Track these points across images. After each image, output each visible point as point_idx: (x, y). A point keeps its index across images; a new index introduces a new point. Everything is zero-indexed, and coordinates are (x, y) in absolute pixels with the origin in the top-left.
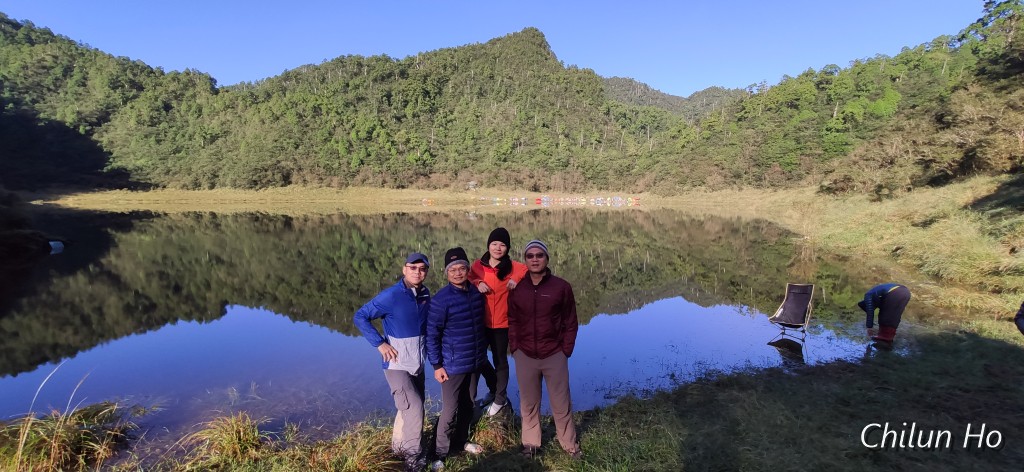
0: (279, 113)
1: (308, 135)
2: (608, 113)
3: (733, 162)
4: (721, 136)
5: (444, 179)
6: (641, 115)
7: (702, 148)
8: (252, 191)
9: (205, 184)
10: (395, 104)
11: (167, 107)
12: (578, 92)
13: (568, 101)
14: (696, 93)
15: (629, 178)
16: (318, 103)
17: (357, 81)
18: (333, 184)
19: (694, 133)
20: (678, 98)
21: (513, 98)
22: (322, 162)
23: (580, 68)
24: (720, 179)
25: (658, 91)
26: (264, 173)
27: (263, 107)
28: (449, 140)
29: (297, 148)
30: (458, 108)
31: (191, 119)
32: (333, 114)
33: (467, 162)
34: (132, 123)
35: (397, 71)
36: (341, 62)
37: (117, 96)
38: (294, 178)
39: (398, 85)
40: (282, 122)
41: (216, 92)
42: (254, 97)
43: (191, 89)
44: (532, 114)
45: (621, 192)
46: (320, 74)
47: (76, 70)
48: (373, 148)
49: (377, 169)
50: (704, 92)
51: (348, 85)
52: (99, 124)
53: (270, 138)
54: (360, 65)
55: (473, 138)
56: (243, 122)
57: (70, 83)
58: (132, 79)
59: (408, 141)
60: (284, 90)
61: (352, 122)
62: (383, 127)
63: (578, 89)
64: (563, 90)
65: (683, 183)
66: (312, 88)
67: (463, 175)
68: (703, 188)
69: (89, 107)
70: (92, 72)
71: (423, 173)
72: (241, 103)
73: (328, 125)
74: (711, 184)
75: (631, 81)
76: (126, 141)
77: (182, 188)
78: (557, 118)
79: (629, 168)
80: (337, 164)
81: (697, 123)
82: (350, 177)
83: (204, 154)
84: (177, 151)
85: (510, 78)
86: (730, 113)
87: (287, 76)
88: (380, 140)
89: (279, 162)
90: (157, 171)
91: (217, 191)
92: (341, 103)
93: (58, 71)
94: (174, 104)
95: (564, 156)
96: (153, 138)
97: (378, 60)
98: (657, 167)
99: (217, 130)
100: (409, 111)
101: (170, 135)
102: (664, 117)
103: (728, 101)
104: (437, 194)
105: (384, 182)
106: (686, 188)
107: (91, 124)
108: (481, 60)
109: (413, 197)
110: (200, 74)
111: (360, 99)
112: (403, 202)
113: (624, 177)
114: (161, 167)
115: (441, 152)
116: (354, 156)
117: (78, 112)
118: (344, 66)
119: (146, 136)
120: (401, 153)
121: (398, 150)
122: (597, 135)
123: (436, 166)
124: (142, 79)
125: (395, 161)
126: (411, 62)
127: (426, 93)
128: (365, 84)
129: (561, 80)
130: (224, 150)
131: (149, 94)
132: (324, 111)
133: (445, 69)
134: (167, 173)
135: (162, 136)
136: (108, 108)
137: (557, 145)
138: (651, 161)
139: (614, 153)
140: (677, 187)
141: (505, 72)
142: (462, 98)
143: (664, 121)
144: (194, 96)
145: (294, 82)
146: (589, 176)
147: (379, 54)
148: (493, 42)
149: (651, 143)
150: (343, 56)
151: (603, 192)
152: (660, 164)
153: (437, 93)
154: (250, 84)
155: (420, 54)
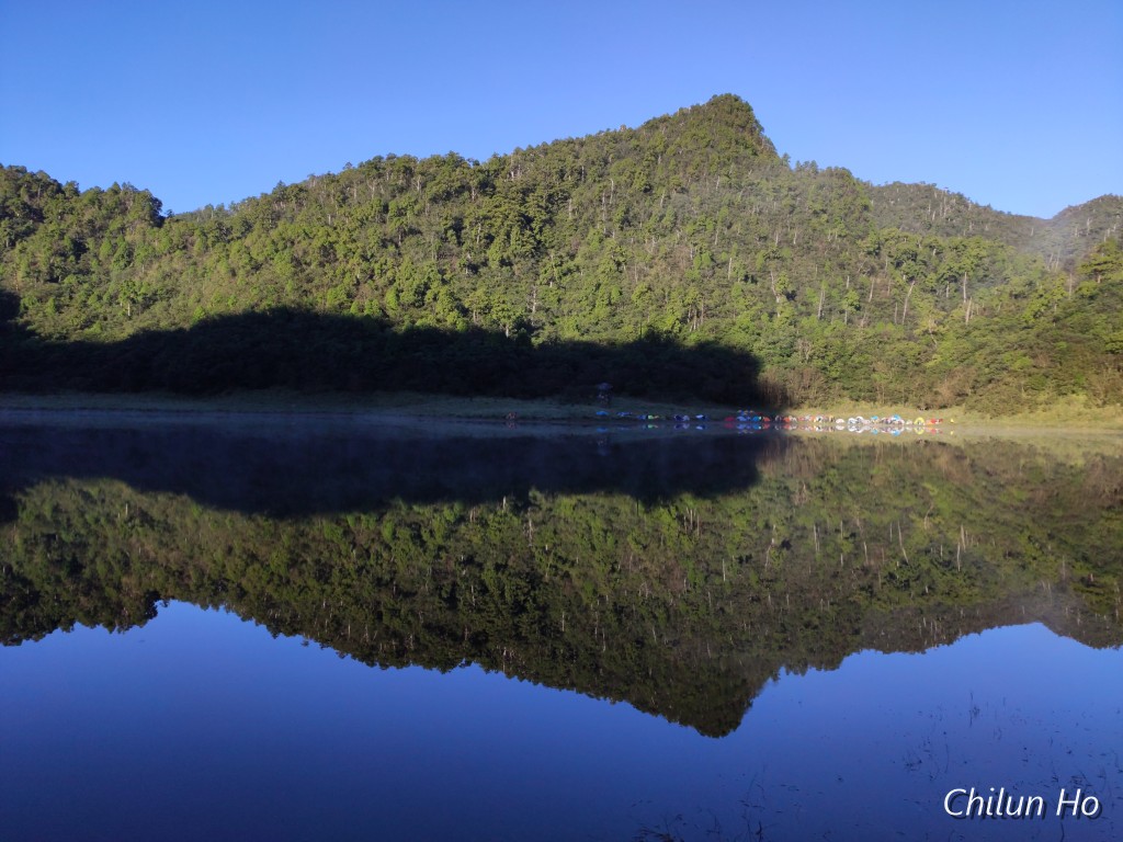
0: (261, 258)
2: (876, 253)
6: (949, 255)
7: (1079, 317)
10: (468, 243)
11: (79, 248)
12: (815, 213)
13: (796, 232)
15: (919, 380)
16: (330, 239)
17: (402, 201)
19: (1062, 287)
20: (1031, 220)
21: (689, 228)
23: (822, 166)
25: (987, 209)
27: (235, 246)
28: (565, 308)
30: (583, 249)
31: (115, 269)
32: (356, 259)
35: (474, 183)
36: (375, 168)
39: (477, 207)
40: (265, 274)
41: (159, 222)
42: (220, 229)
43: (119, 218)
44: (723, 257)
45: (900, 406)
46: (340, 187)
50: (1088, 208)
51: (386, 209)
54: (408, 172)
55: (610, 304)
56: (200, 273)
59: (490, 309)
60: (277, 217)
61: (389, 274)
62: (444, 282)
63: (818, 207)
64: (787, 210)
65: (1037, 386)
66: (324, 215)
68: (1082, 397)
72: (198, 241)
73: (347, 280)
75: (930, 189)
78: (773, 264)
79: (920, 358)
81: (1069, 266)
83: (130, 328)
84: (87, 323)
85: (684, 191)
87: (282, 194)
88: (438, 307)
92: (373, 241)
94: (90, 243)
96: (49, 303)
97: (440, 162)
98: (980, 357)
99: (155, 286)
100: (494, 254)
101: (79, 297)
102: (1001, 255)
104: (535, 407)
105: (442, 383)
106: (1042, 397)
108: (629, 160)
109: (492, 411)
110: (135, 191)
111: (407, 233)
113: (910, 376)
115: (548, 328)
118: (380, 176)
122: (853, 296)
126: (501, 163)
127: (526, 221)
128: (417, 207)
129: (784, 192)
131: (52, 227)
132: (340, 255)
133: (562, 177)
137: (772, 315)
138: (968, 345)
139: (890, 327)
140: (1024, 395)
141: (674, 180)
142: (592, 231)
143: (998, 266)
144: (122, 229)
145: (293, 204)
146: (834, 375)
147: (443, 153)
148: (652, 126)
149: (968, 309)
150: (380, 158)
151: (863, 404)
152: (987, 350)
153: (545, 222)
154: (221, 208)
155: (517, 151)
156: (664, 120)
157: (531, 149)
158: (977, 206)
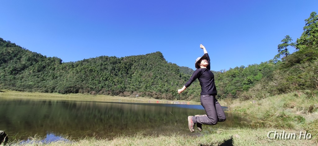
0: (79, 71)
1: (87, 78)
2: (180, 76)
5: (128, 94)
8: (65, 94)
10: (116, 70)
12: (171, 70)
13: (168, 72)
16: (92, 68)
17: (105, 63)
18: (92, 93)
21: (152, 71)
22: (90, 86)
23: (172, 63)
26: (70, 88)
27: (75, 69)
28: (131, 82)
30: (135, 73)
32: (96, 72)
33: (136, 89)
35: (118, 61)
37: (29, 63)
39: (118, 65)
40: (80, 74)
41: (61, 63)
43: (54, 62)
44: (157, 75)
45: (184, 100)
46: (94, 60)
47: (19, 55)
48: (107, 83)
51: (102, 64)
54: (107, 59)
55: (139, 82)
56: (67, 73)
57: (15, 58)
59: (118, 81)
61: (102, 75)
62: (111, 77)
64: (167, 69)
66: (91, 64)
67: (134, 93)
72: (68, 67)
73: (94, 75)
78: (165, 77)
80: (95, 87)
82: (98, 92)
85: (152, 65)
88: (110, 81)
96: (37, 76)
97: (113, 57)
98: (195, 93)
99: (58, 75)
100: (120, 73)
101: (43, 75)
104: (125, 98)
105: (109, 94)
108: (143, 59)
110: (58, 58)
111: (105, 68)
113: (185, 96)
114: (36, 85)
115: (128, 85)
116: (100, 85)
118: (102, 59)
121: (115, 84)
122: (177, 82)
123: (127, 89)
125: (113, 87)
126: (122, 59)
128: (108, 64)
129: (167, 66)
130: (59, 81)
131: (40, 63)
133: (132, 61)
134: (38, 87)
135: (40, 75)
136: (25, 66)
137: (164, 85)
138: (193, 91)
142: (137, 70)
145: (86, 62)
146: (174, 95)
148: (147, 55)
150: (102, 56)
151: (178, 100)
154: (73, 62)
156: (149, 54)
157: (128, 57)
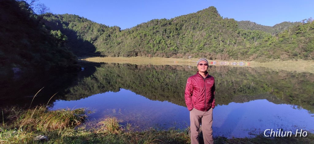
0: (135, 36)
1: (143, 42)
2: (239, 33)
3: (294, 50)
4: (288, 40)
5: (181, 55)
6: (252, 34)
7: (279, 45)
8: (128, 58)
9: (117, 56)
10: (167, 33)
11: (109, 36)
12: (228, 27)
13: (224, 30)
14: (277, 24)
15: (246, 56)
16: (146, 33)
17: (157, 26)
18: (149, 56)
19: (276, 39)
20: (269, 27)
21: (205, 30)
22: (146, 50)
23: (229, 18)
24: (286, 56)
25: (260, 25)
26: (131, 53)
27: (131, 35)
28: (183, 43)
29: (140, 46)
30: (186, 33)
31: (114, 39)
32: (150, 36)
33: (189, 50)
34: (102, 40)
35: (168, 23)
36: (152, 21)
37: (99, 33)
38: (138, 54)
39: (169, 27)
40: (136, 39)
41: (120, 31)
42: (129, 32)
43: (115, 31)
44: (211, 34)
45: (243, 61)
46: (147, 25)
47: (91, 28)
48: (160, 46)
49: (161, 52)
50: (281, 24)
51: (154, 28)
52: (95, 41)
53: (133, 43)
54: (158, 22)
55: (191, 43)
56: (126, 39)
57: (90, 31)
58: (103, 29)
59: (171, 44)
60: (137, 30)
61: (155, 38)
62: (164, 40)
63: (228, 25)
64: (222, 26)
65: (269, 57)
66: (144, 29)
67: (187, 54)
68: (279, 59)
69: (93, 36)
70: (94, 28)
71: (175, 53)
72: (126, 34)
73: (148, 39)
74: (283, 58)
75: (249, 22)
76: (100, 45)
77: (111, 57)
78: (220, 36)
79: (246, 52)
80: (150, 51)
81: (277, 35)
82: (153, 54)
83: (117, 48)
84: (111, 47)
85: (204, 23)
86: (293, 31)
87: (138, 26)
88: (163, 43)
89: (135, 50)
90: (106, 52)
91: (120, 57)
92: (152, 33)
93: (88, 28)
94: (111, 35)
95: (221, 48)
96: (106, 44)
97: (163, 20)
98: (258, 52)
99: (120, 41)
100: (171, 35)
101: (110, 43)
102: (263, 33)
103: (291, 27)
104: (179, 60)
105: (163, 56)
106: (271, 59)
107: (93, 41)
108: (194, 18)
109: (172, 60)
110: (117, 27)
111: (157, 32)
112: (168, 62)
113: (245, 55)
114: (107, 51)
115: (180, 47)
116: (155, 48)
117: (91, 38)
118: (153, 22)
119: (104, 43)
120: (168, 47)
121: (167, 46)
122: (234, 41)
123: (179, 51)
124: (104, 29)
125: (167, 50)
126: (172, 20)
127: (177, 29)
128: (159, 27)
129: (222, 23)
130: (121, 47)
131: (106, 33)
132: (147, 36)
133: (183, 21)
134: (108, 53)
135: (108, 43)
136: (97, 36)
137: (219, 44)
138: (256, 50)
139: (241, 47)
140: (267, 59)
141: (202, 21)
142: (188, 30)
143: (262, 35)
144: (115, 33)
145: (140, 28)
146: (230, 55)
147: (163, 18)
148: (198, 12)
149: (256, 43)
151: (236, 60)
152: (260, 51)
153: (180, 29)
154: (129, 29)
155: (175, 17)
156: (200, 11)
157: (177, 17)
158: (258, 24)
